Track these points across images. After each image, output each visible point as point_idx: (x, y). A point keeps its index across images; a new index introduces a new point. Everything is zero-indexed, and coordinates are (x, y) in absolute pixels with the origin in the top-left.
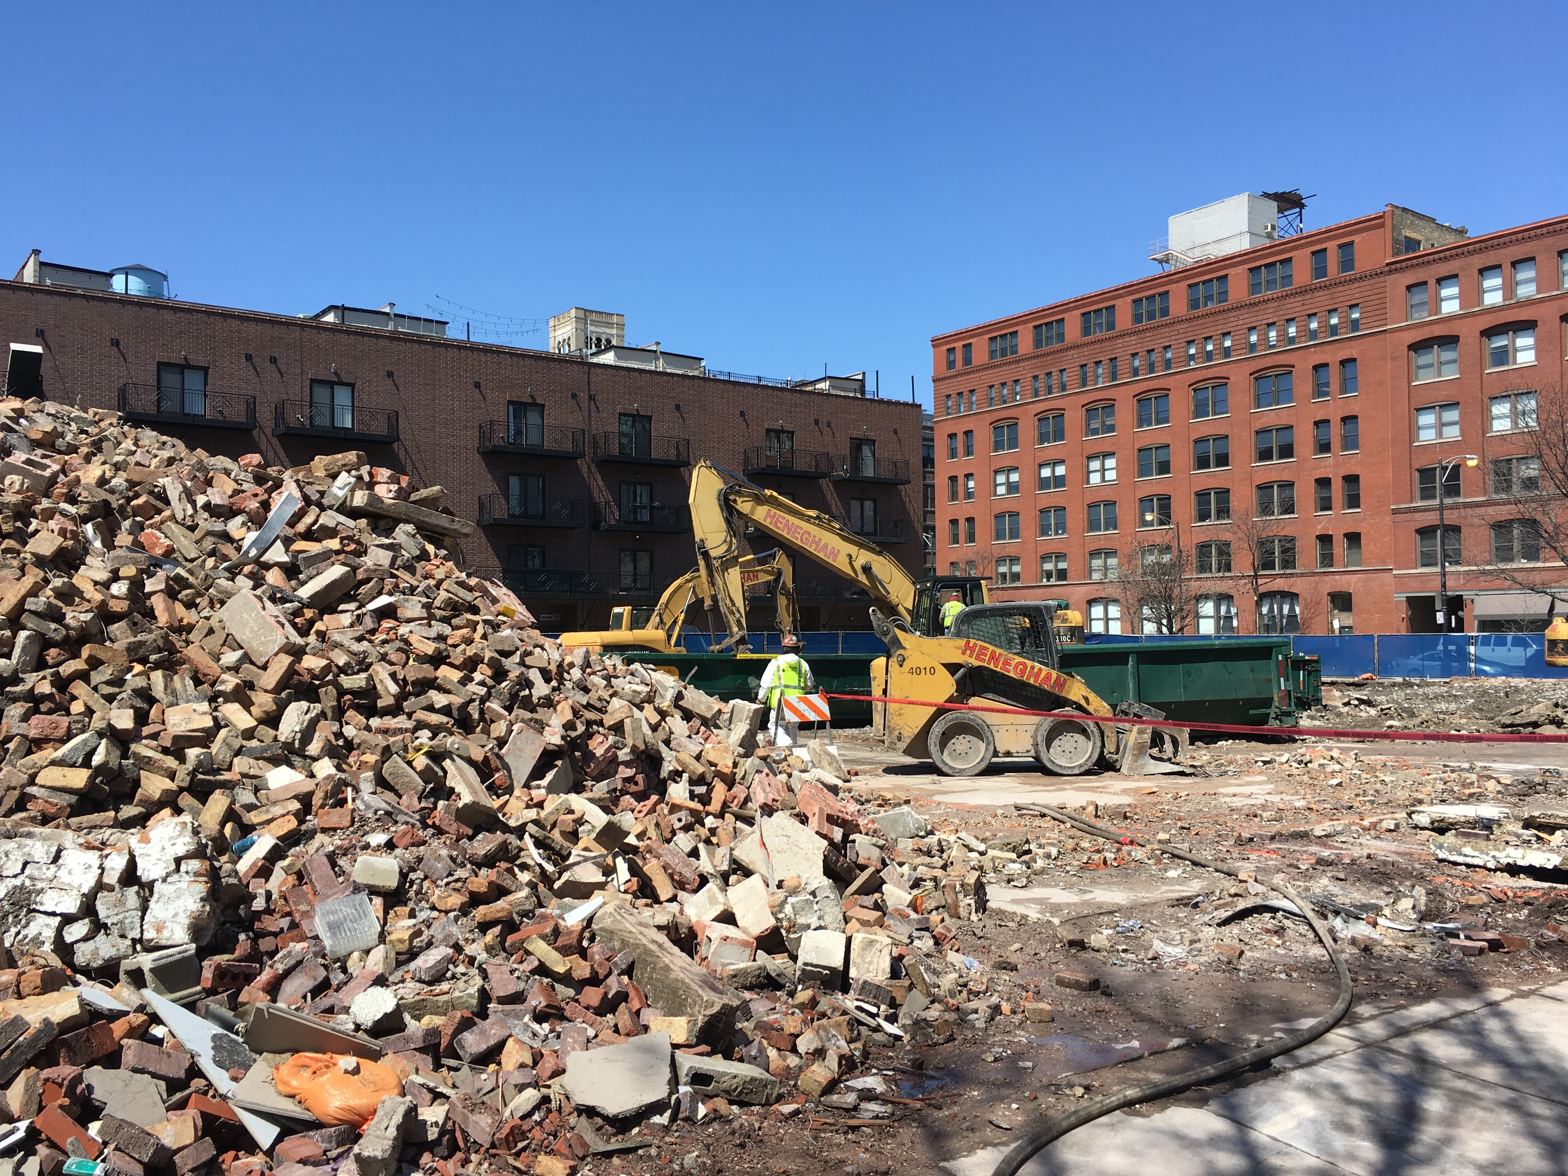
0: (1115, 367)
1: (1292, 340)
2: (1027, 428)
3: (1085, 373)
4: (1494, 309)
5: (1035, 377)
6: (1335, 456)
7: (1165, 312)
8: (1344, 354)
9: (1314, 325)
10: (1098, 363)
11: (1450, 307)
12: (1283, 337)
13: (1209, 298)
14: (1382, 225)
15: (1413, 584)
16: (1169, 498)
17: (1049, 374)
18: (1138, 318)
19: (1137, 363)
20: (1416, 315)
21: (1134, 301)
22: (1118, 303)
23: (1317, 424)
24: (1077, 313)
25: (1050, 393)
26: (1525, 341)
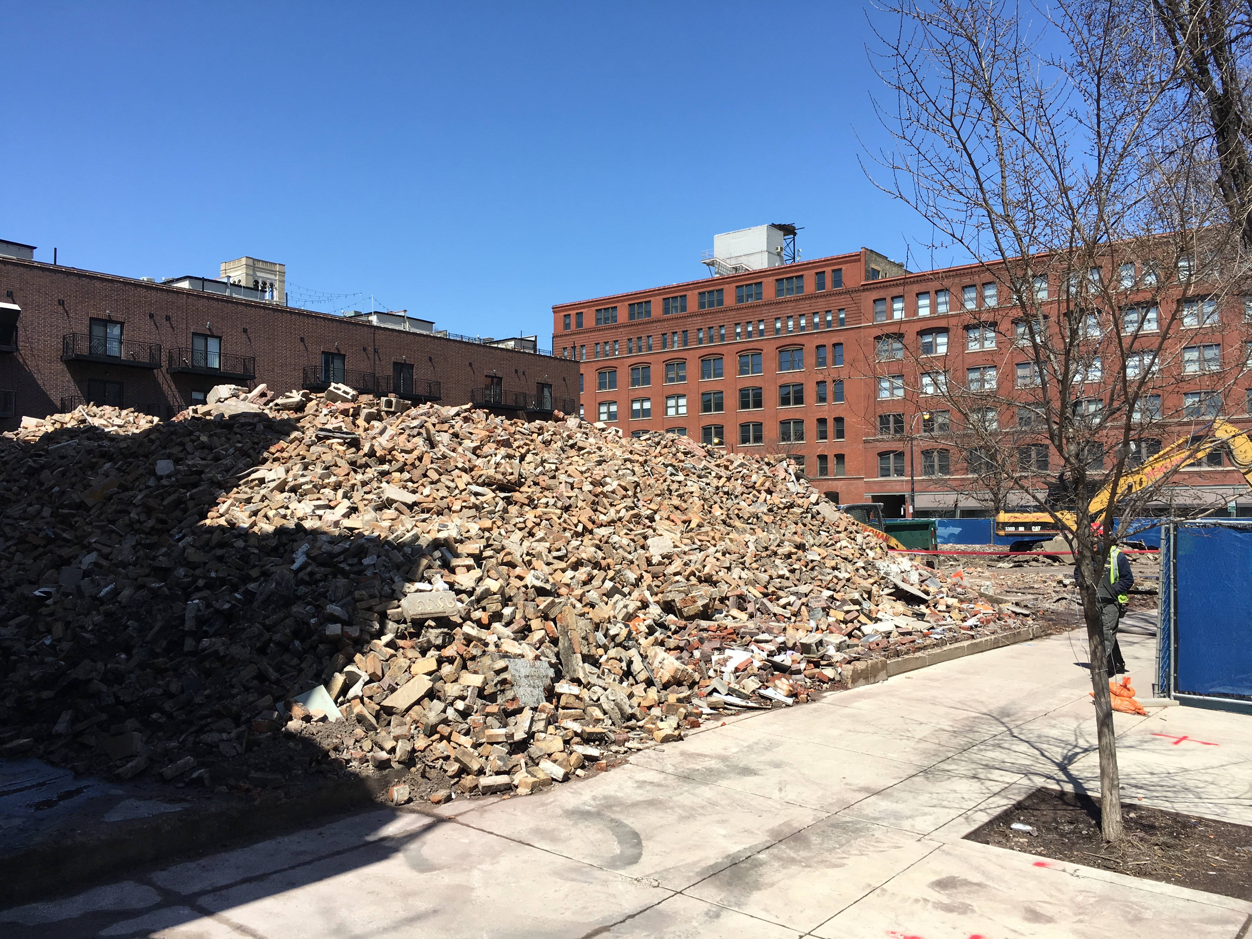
0: (686, 336)
1: (803, 328)
2: (623, 374)
3: (665, 339)
4: (924, 319)
5: (630, 340)
6: (830, 405)
7: (720, 303)
8: (835, 340)
9: (817, 320)
10: (674, 333)
11: (898, 316)
12: (797, 325)
13: (750, 296)
14: (859, 260)
15: (876, 488)
16: (722, 427)
17: (640, 338)
18: (702, 305)
19: (701, 335)
20: (879, 319)
21: (700, 293)
22: (689, 293)
23: (818, 383)
24: (660, 298)
25: (640, 351)
26: (942, 340)
